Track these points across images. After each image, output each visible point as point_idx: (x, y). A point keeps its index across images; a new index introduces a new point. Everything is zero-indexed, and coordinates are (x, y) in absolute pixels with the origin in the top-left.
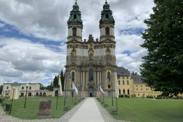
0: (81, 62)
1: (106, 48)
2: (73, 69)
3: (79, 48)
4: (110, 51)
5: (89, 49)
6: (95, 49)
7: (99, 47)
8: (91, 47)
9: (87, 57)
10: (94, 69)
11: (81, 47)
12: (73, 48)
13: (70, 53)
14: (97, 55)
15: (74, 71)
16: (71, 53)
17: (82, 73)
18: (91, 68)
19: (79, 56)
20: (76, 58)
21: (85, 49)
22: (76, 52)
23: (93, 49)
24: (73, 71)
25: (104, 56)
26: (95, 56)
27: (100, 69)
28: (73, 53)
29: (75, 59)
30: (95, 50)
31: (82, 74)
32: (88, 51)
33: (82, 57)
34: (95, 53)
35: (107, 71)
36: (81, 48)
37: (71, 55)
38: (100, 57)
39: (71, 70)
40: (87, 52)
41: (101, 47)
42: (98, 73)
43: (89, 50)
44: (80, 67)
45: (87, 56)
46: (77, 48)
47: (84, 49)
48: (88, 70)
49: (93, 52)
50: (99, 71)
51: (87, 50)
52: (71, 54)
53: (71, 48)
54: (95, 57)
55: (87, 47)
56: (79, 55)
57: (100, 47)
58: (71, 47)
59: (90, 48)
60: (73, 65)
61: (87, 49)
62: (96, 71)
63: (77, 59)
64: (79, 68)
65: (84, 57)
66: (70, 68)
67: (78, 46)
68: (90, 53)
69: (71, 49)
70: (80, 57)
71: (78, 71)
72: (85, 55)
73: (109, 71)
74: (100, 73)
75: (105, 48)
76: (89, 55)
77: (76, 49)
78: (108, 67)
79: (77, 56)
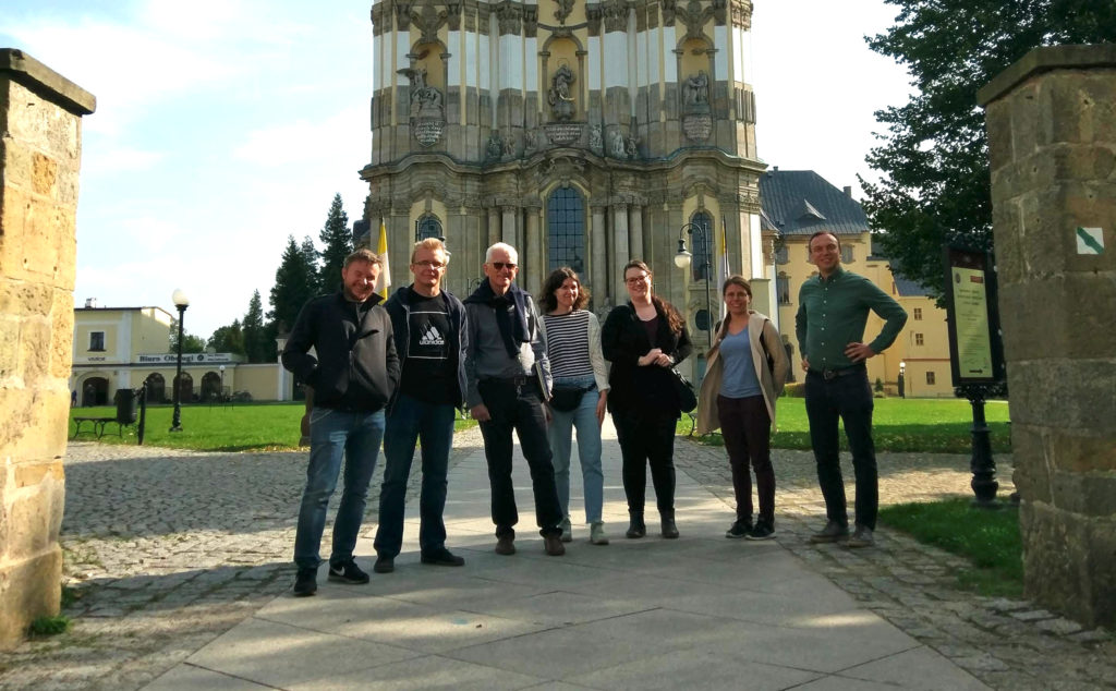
0: (485, 139)
1: (677, 21)
2: (428, 191)
3: (470, 29)
4: (711, 52)
5: (544, 35)
6: (595, 32)
7: (627, 16)
8: (560, 16)
9: (532, 97)
10: (589, 189)
11: (485, 18)
12: (419, 26)
13: (400, 72)
14: (609, 84)
15: (438, 209)
16: (406, 64)
17: (493, 220)
18: (565, 185)
19: (470, 90)
20: (450, 107)
21: (517, 33)
22: (445, 56)
23: (581, 34)
24: (428, 205)
25: (662, 90)
26: (591, 92)
27: (634, 188)
28: (420, 65)
30: (591, 44)
31: (493, 229)
32: (540, 54)
33: (495, 96)
34: (592, 61)
35: (690, 206)
36: (484, 31)
37: (405, 81)
38: (633, 94)
39: (413, 198)
40: (534, 64)
41: (640, 16)
42: (621, 218)
43: (547, 45)
44: (483, 178)
45: (535, 93)
46: (455, 27)
47: (509, 37)
48: (544, 193)
49: (581, 54)
50: (630, 209)
51: (534, 45)
52: (409, 73)
53: (403, 27)
54: (595, 95)
55: (535, 20)
56: (471, 82)
57: (633, 21)
58: (405, 19)
59: (557, 24)
60: (428, 164)
61: (530, 33)
62: (603, 202)
63: (458, 111)
64: (472, 187)
65: (507, 97)
66: (401, 190)
67: (458, 13)
68: (554, 66)
69: (406, 34)
70: (481, 100)
71: (463, 211)
72: (515, 83)
73: (701, 200)
74: (637, 217)
75: (670, 24)
76: (550, 85)
77: (445, 37)
78: (694, 172)
79: (458, 87)
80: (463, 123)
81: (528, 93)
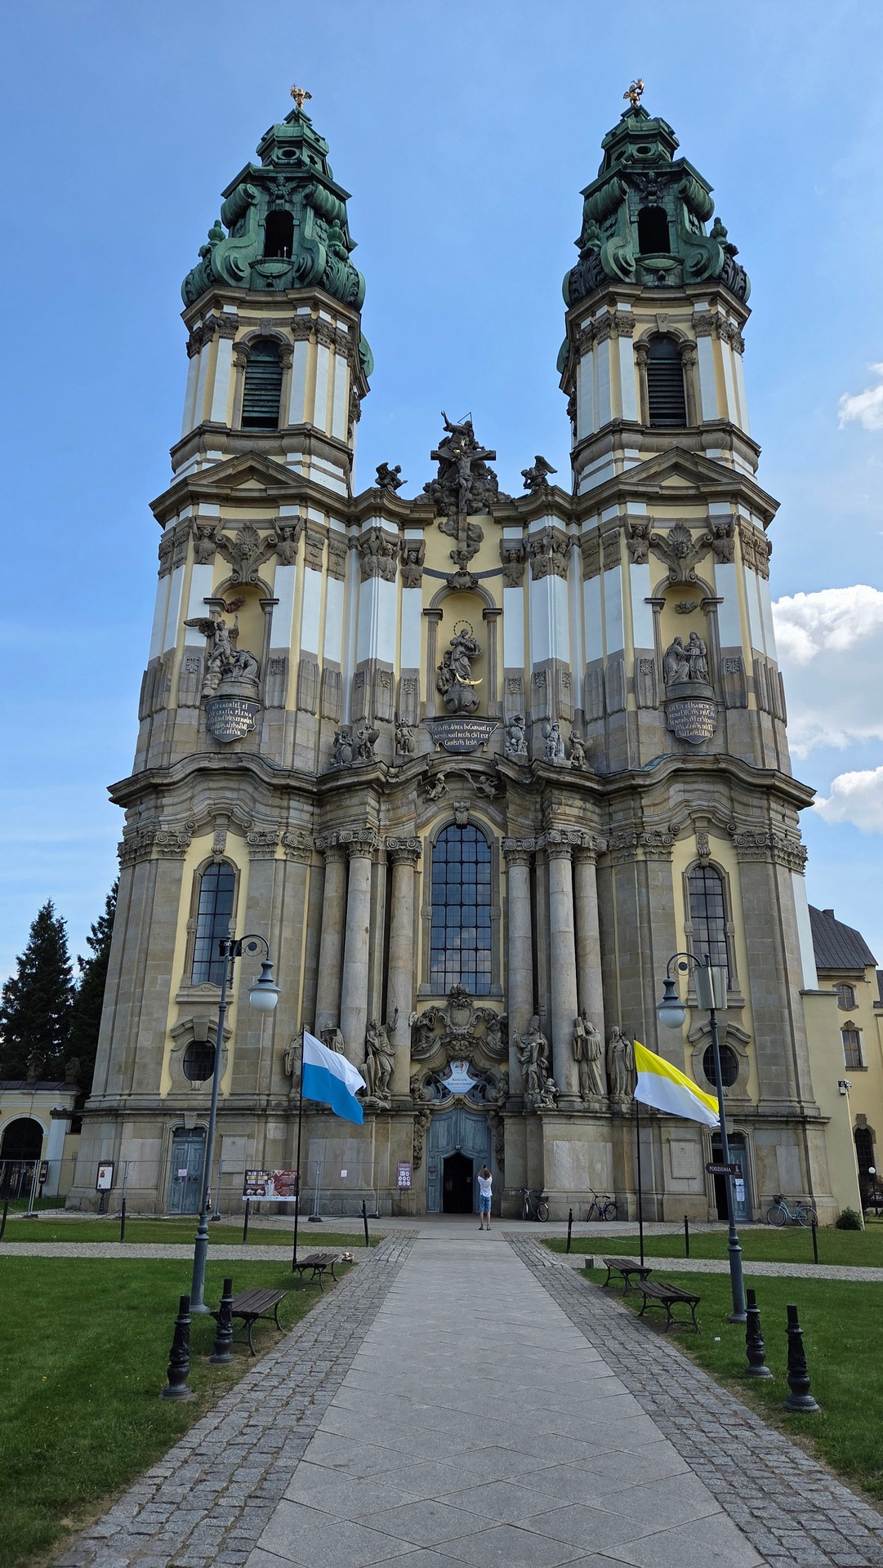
1: (651, 557)
2: (222, 818)
3: (316, 567)
4: (710, 603)
5: (432, 585)
6: (514, 581)
7: (567, 554)
8: (459, 557)
9: (411, 679)
10: (503, 826)
11: (338, 555)
12: (230, 558)
13: (191, 624)
14: (537, 658)
15: (235, 849)
16: (205, 613)
17: (334, 872)
18: (462, 818)
19: (306, 659)
20: (271, 683)
21: (389, 579)
22: (268, 603)
23: (492, 585)
24: (221, 840)
25: (630, 659)
26: (507, 671)
27: (580, 820)
28: (228, 620)
29: (249, 691)
30: (509, 599)
31: (332, 890)
32: (426, 613)
33: (349, 673)
34: (510, 628)
36: (336, 573)
37: (199, 640)
38: (579, 674)
39: (193, 830)
40: (418, 627)
41: (588, 555)
42: (562, 869)
43: (440, 597)
44: (319, 797)
45: (416, 671)
46: (287, 560)
47: (379, 584)
48: (424, 834)
49: (491, 614)
50: (577, 854)
53: (203, 559)
54: (514, 679)
55: (418, 562)
56: (311, 644)
57: (576, 565)
58: (207, 544)
60: (224, 772)
61: (410, 582)
62: (529, 843)
63: (283, 688)
64: (299, 813)
65: (368, 674)
66: (173, 812)
67: (294, 538)
69: (207, 569)
70: (329, 676)
71: (280, 853)
72: (384, 651)
73: (702, 842)
74: (589, 872)
75: (640, 560)
77: (271, 573)
78: (688, 796)
79: (286, 651)
80: (291, 706)
81: (403, 671)
